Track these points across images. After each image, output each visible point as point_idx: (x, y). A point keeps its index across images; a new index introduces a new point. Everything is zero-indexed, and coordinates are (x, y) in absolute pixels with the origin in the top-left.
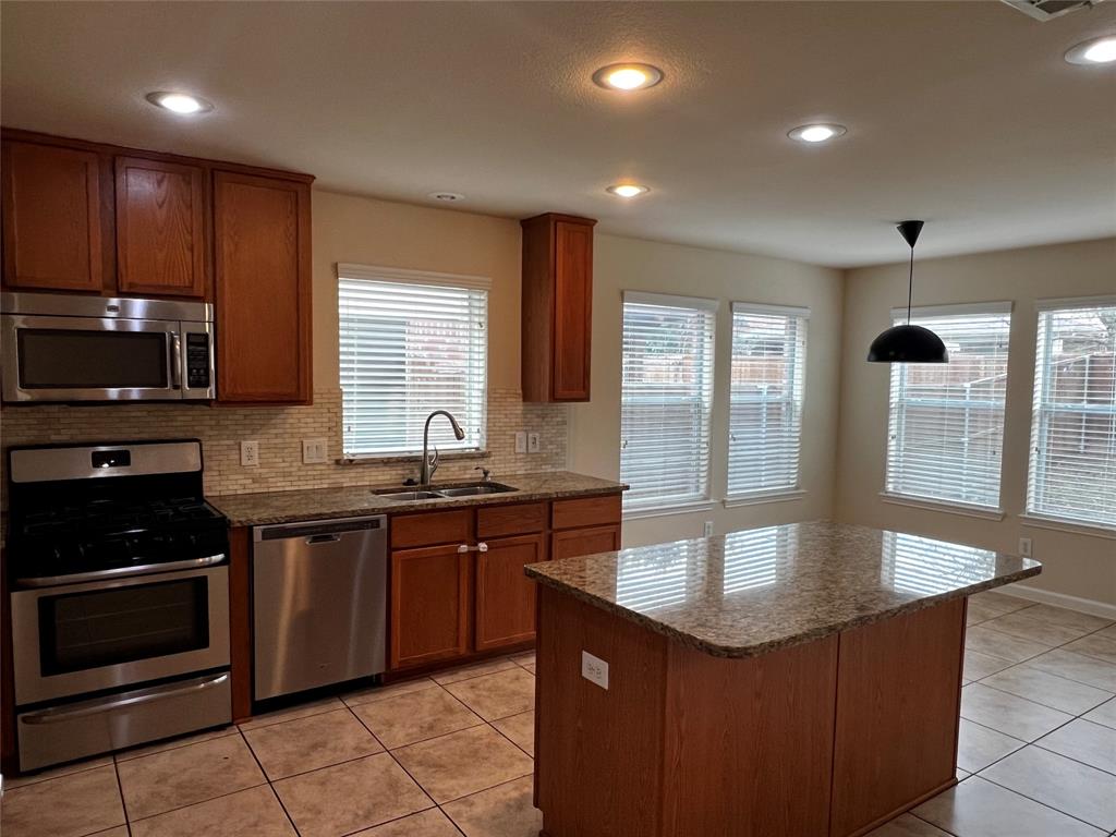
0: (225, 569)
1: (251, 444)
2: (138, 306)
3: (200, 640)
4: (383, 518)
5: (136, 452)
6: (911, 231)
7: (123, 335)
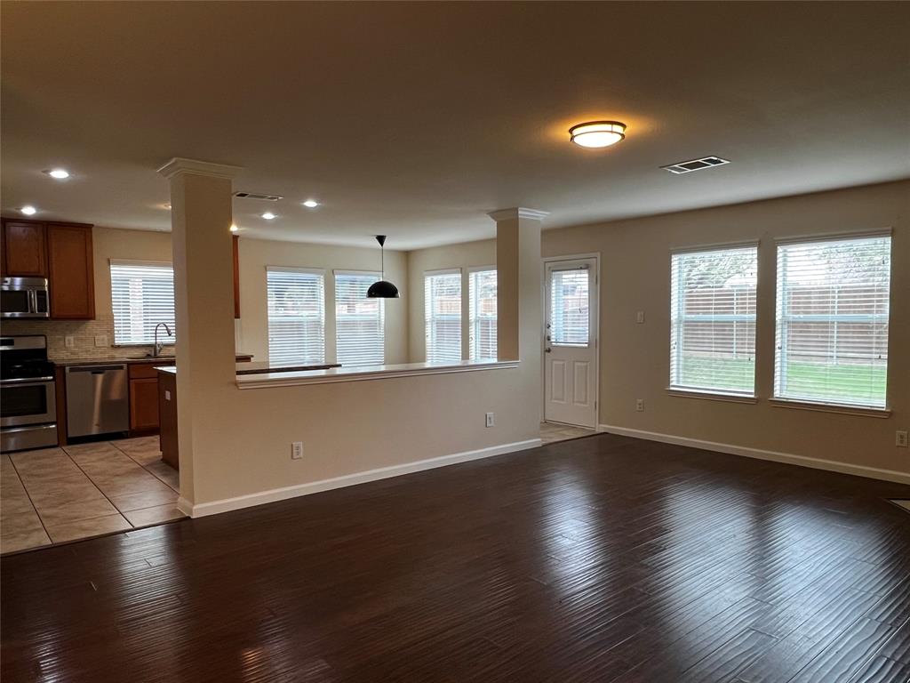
0: (53, 383)
1: (70, 339)
2: (18, 281)
3: (43, 410)
4: (125, 366)
5: (16, 340)
6: (381, 239)
7: (12, 292)
